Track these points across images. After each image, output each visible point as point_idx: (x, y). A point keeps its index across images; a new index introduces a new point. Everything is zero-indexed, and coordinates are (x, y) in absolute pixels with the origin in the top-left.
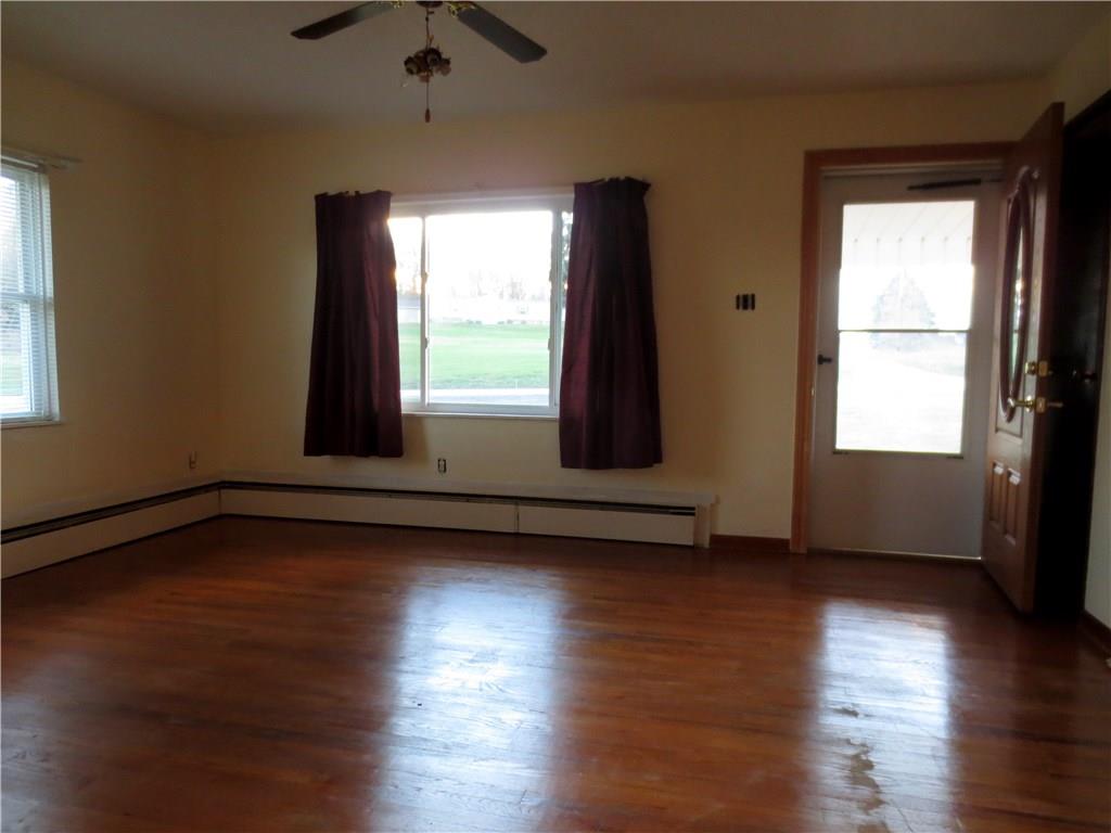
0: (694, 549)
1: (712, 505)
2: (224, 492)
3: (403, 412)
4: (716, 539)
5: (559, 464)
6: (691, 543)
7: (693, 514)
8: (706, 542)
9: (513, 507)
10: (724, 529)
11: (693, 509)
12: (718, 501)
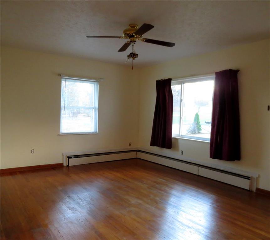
0: (250, 191)
1: (257, 178)
2: (138, 152)
3: (172, 137)
4: (258, 189)
5: (209, 156)
6: (249, 189)
7: (250, 179)
8: (254, 190)
9: (197, 167)
10: (261, 187)
11: (250, 177)
12: (259, 176)
